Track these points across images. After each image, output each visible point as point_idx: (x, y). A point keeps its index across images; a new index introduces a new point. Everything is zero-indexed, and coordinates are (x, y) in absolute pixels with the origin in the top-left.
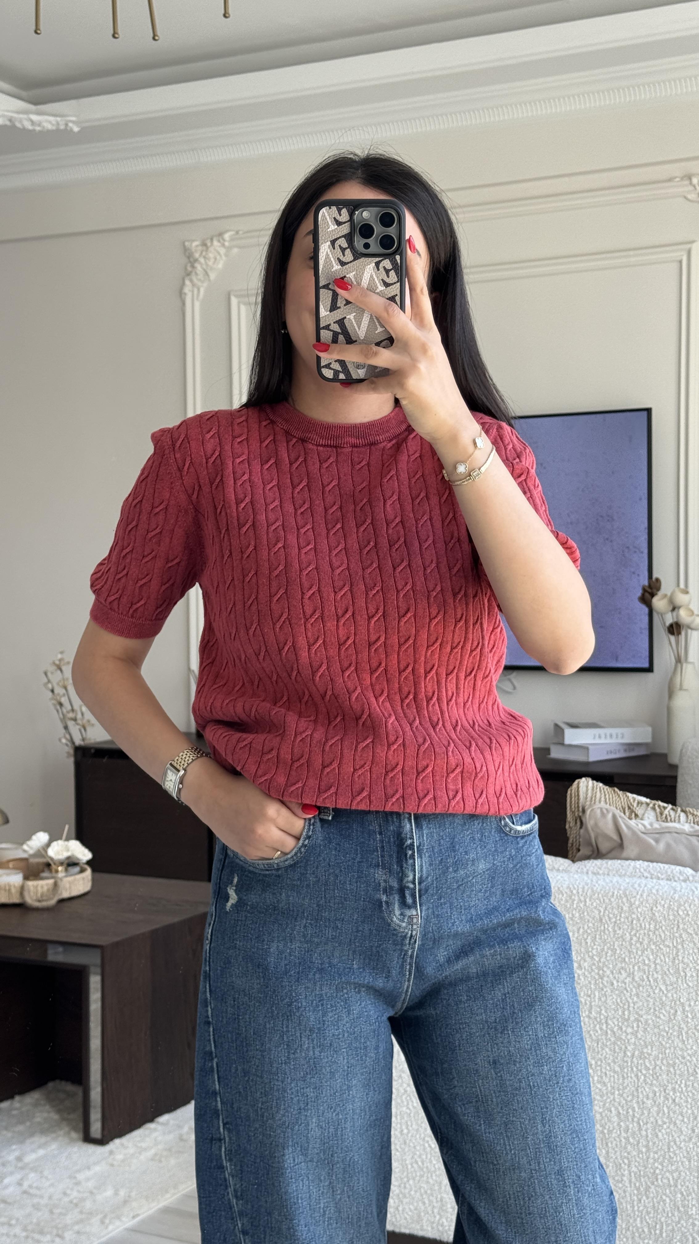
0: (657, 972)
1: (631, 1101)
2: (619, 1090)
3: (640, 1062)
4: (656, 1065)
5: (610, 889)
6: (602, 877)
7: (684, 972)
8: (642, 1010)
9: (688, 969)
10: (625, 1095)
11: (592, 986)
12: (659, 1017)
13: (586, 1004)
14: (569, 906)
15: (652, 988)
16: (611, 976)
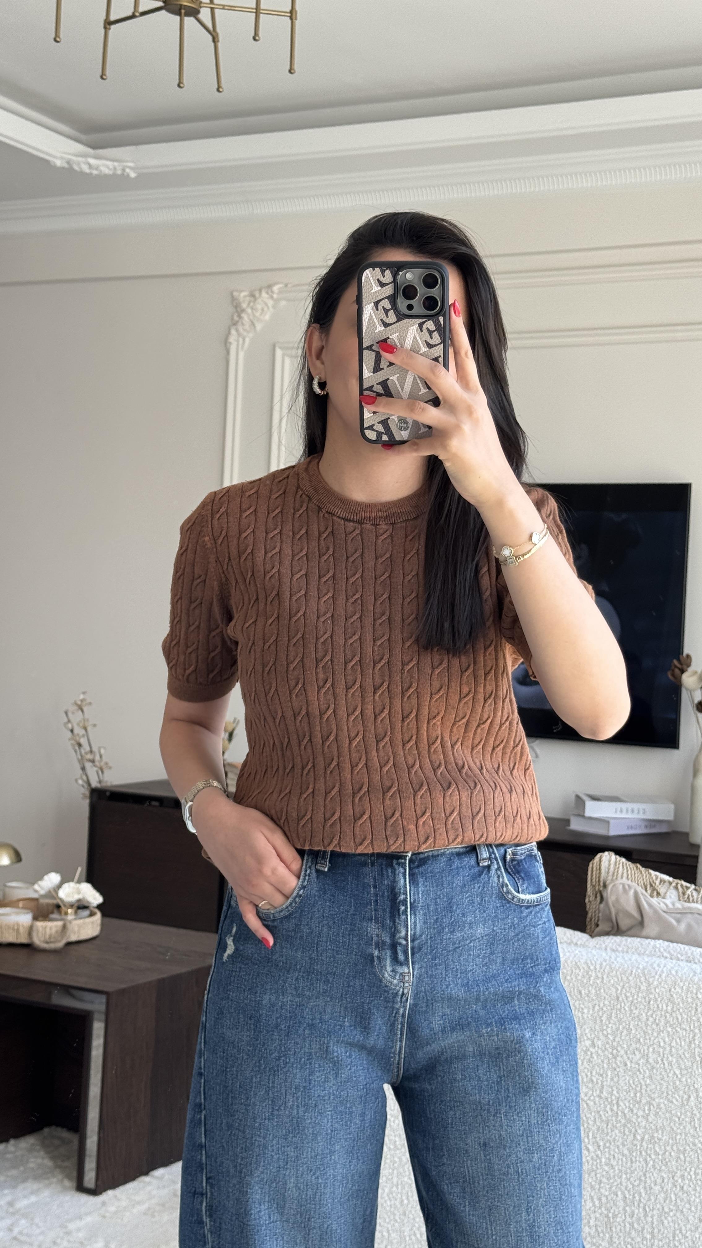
0: (672, 1056)
1: (638, 1185)
2: (626, 1174)
3: (649, 1146)
4: (665, 1149)
5: (628, 967)
6: (621, 954)
8: (654, 1093)
10: (632, 1179)
11: (605, 1065)
12: (672, 1102)
13: (597, 1083)
14: (585, 981)
15: (666, 1071)
16: (625, 1056)
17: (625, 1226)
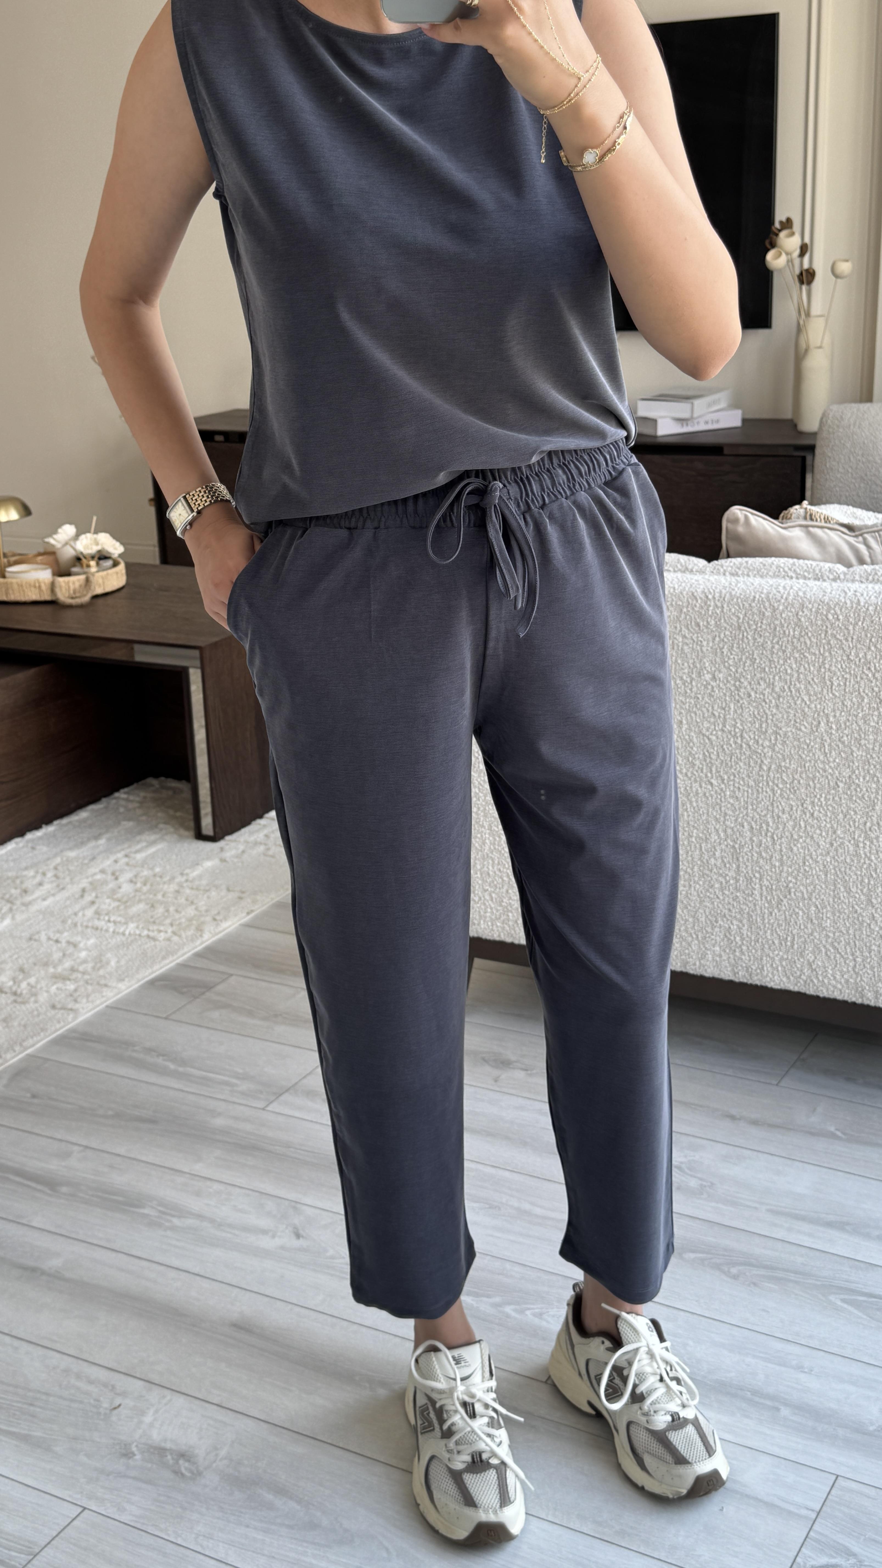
0: (799, 682)
1: (765, 815)
2: (752, 805)
3: (777, 776)
4: (794, 779)
5: (750, 593)
6: (742, 578)
7: (830, 681)
8: (781, 722)
9: (835, 678)
10: (759, 810)
11: (727, 698)
12: (800, 730)
13: (719, 717)
14: (703, 613)
15: (793, 699)
16: (749, 687)
17: (753, 855)
